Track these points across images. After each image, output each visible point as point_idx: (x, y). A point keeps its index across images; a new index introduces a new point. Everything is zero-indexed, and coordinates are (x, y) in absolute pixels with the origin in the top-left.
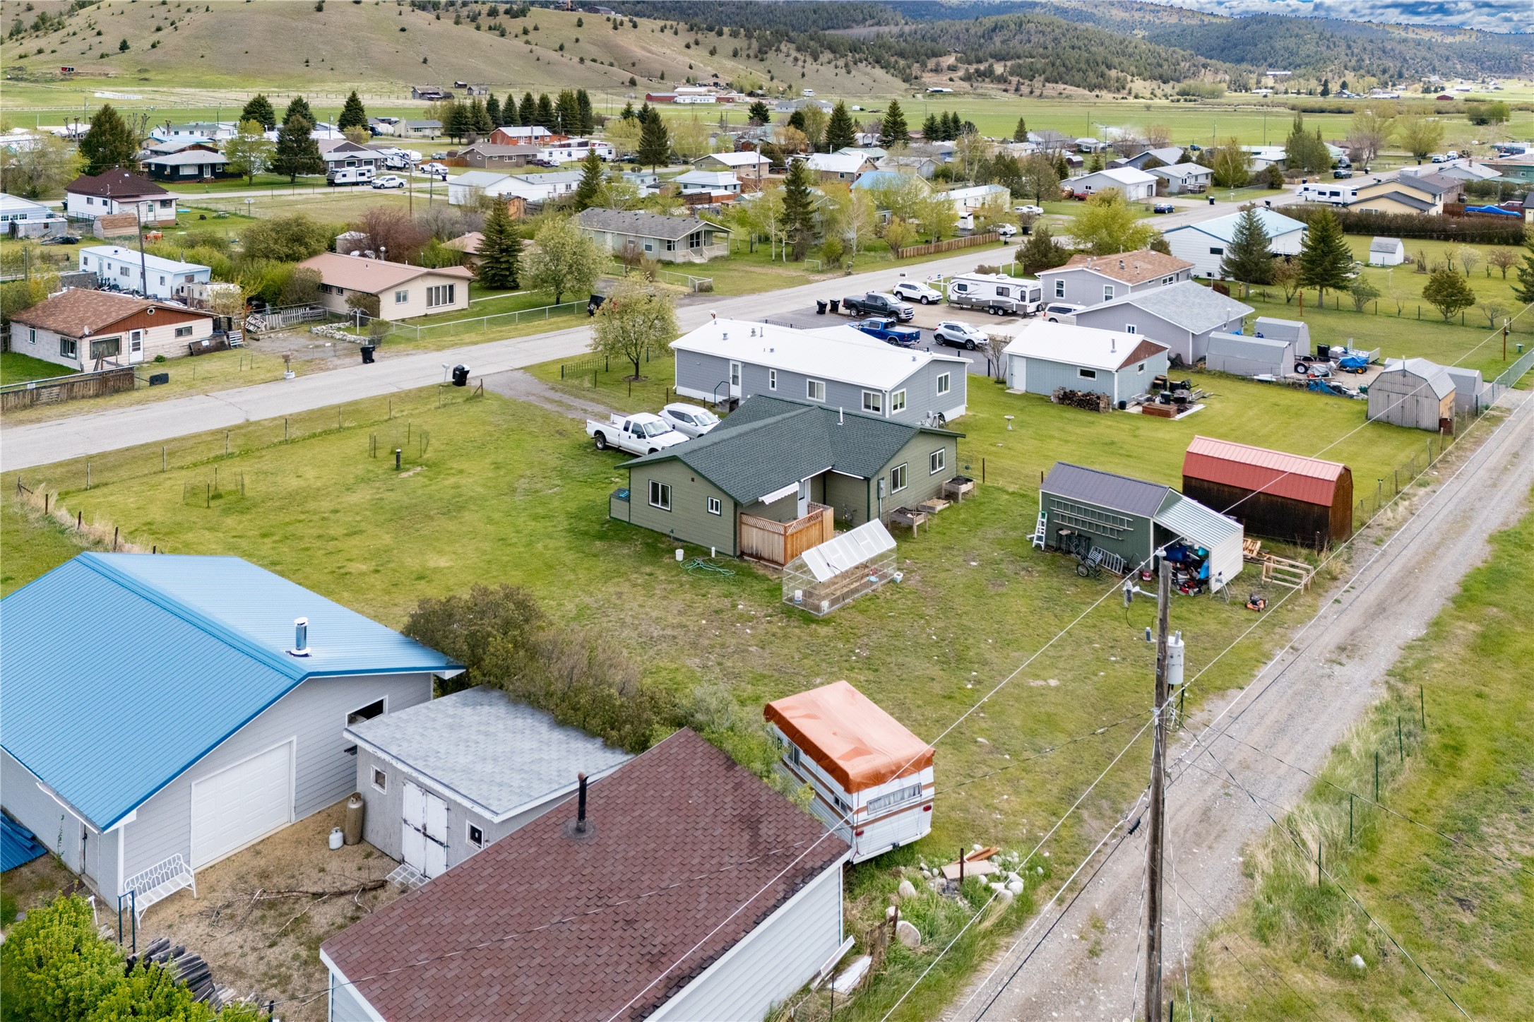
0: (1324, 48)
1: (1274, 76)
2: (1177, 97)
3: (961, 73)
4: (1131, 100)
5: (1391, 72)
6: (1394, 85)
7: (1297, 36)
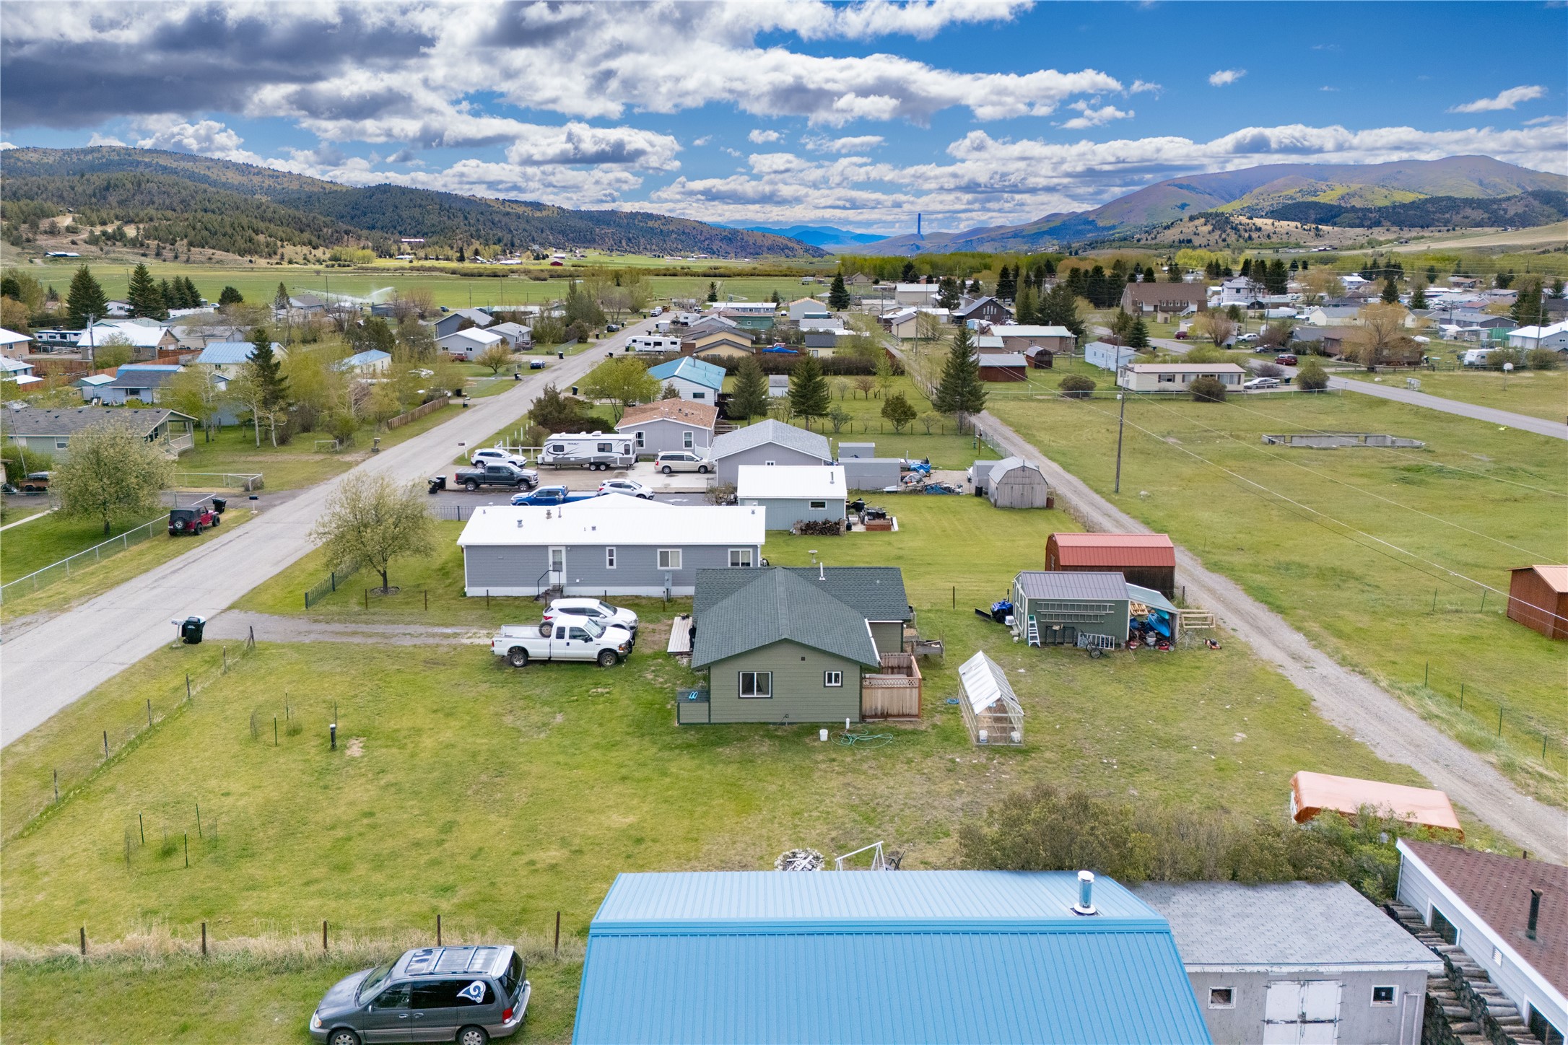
0: (446, 218)
1: (409, 243)
2: (330, 263)
3: (85, 236)
4: (285, 265)
5: (505, 242)
6: (511, 253)
7: (420, 206)
